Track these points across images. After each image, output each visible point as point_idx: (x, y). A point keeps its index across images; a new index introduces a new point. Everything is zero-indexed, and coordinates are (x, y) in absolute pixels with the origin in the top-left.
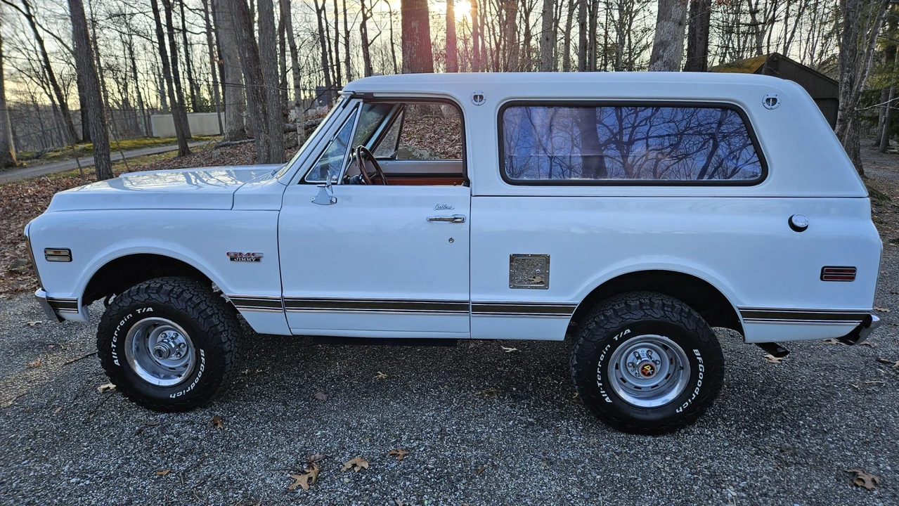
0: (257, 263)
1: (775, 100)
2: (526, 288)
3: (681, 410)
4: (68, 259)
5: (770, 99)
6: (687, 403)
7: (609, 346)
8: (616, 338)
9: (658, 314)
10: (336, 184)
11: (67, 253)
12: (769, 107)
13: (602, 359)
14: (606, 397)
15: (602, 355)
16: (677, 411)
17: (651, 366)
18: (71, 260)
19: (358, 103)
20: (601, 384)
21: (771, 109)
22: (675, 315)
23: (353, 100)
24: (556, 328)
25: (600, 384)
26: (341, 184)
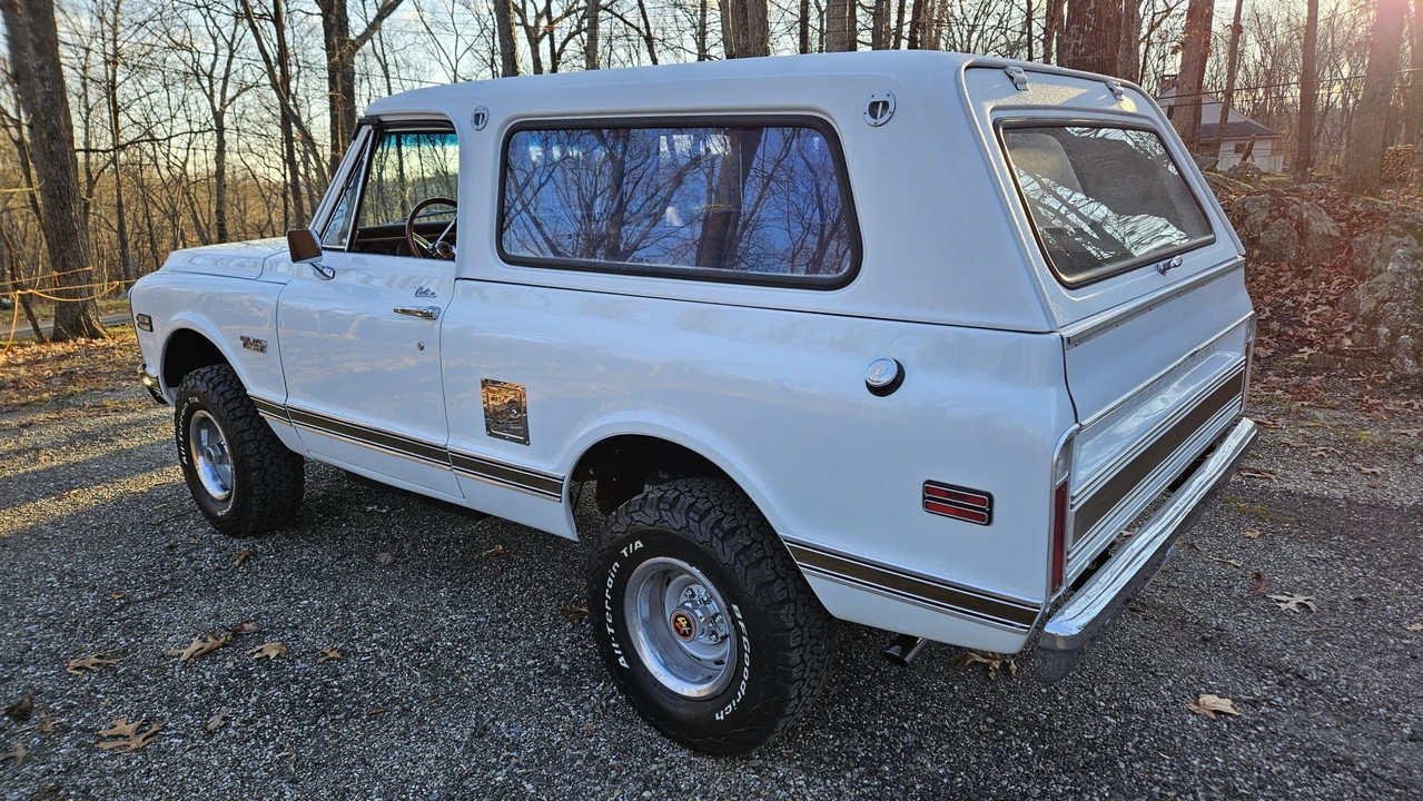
0: (260, 354)
1: (886, 104)
2: (504, 438)
3: (722, 718)
4: (148, 328)
5: (878, 103)
6: (730, 706)
7: (616, 564)
8: (624, 551)
9: (676, 522)
10: (342, 250)
11: (147, 321)
12: (873, 121)
13: (610, 587)
14: (619, 656)
15: (610, 579)
16: (718, 718)
17: (687, 620)
18: (152, 330)
19: (370, 131)
20: (612, 631)
21: (876, 125)
22: (703, 530)
23: (364, 127)
24: (553, 517)
25: (610, 630)
26: (349, 250)
